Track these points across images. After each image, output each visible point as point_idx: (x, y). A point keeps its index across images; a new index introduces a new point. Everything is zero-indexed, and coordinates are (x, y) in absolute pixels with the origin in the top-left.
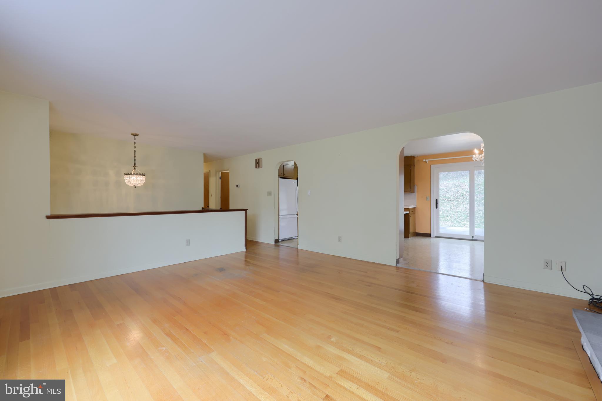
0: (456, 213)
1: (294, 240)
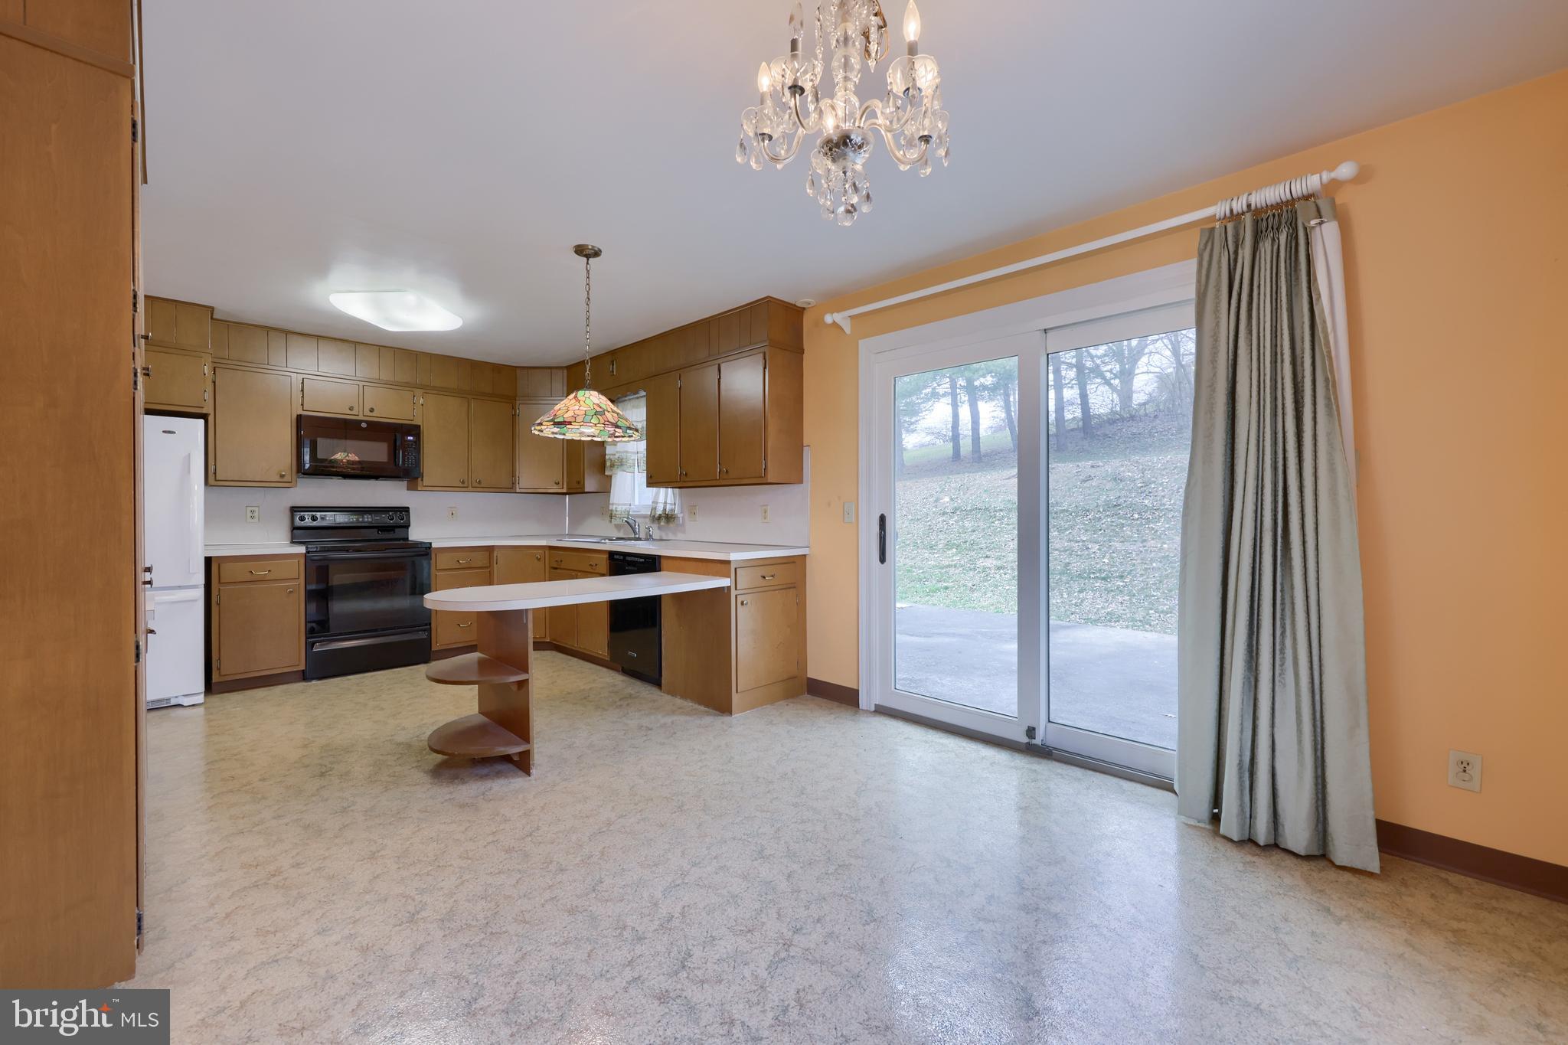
0: (1154, 564)
1: (179, 712)
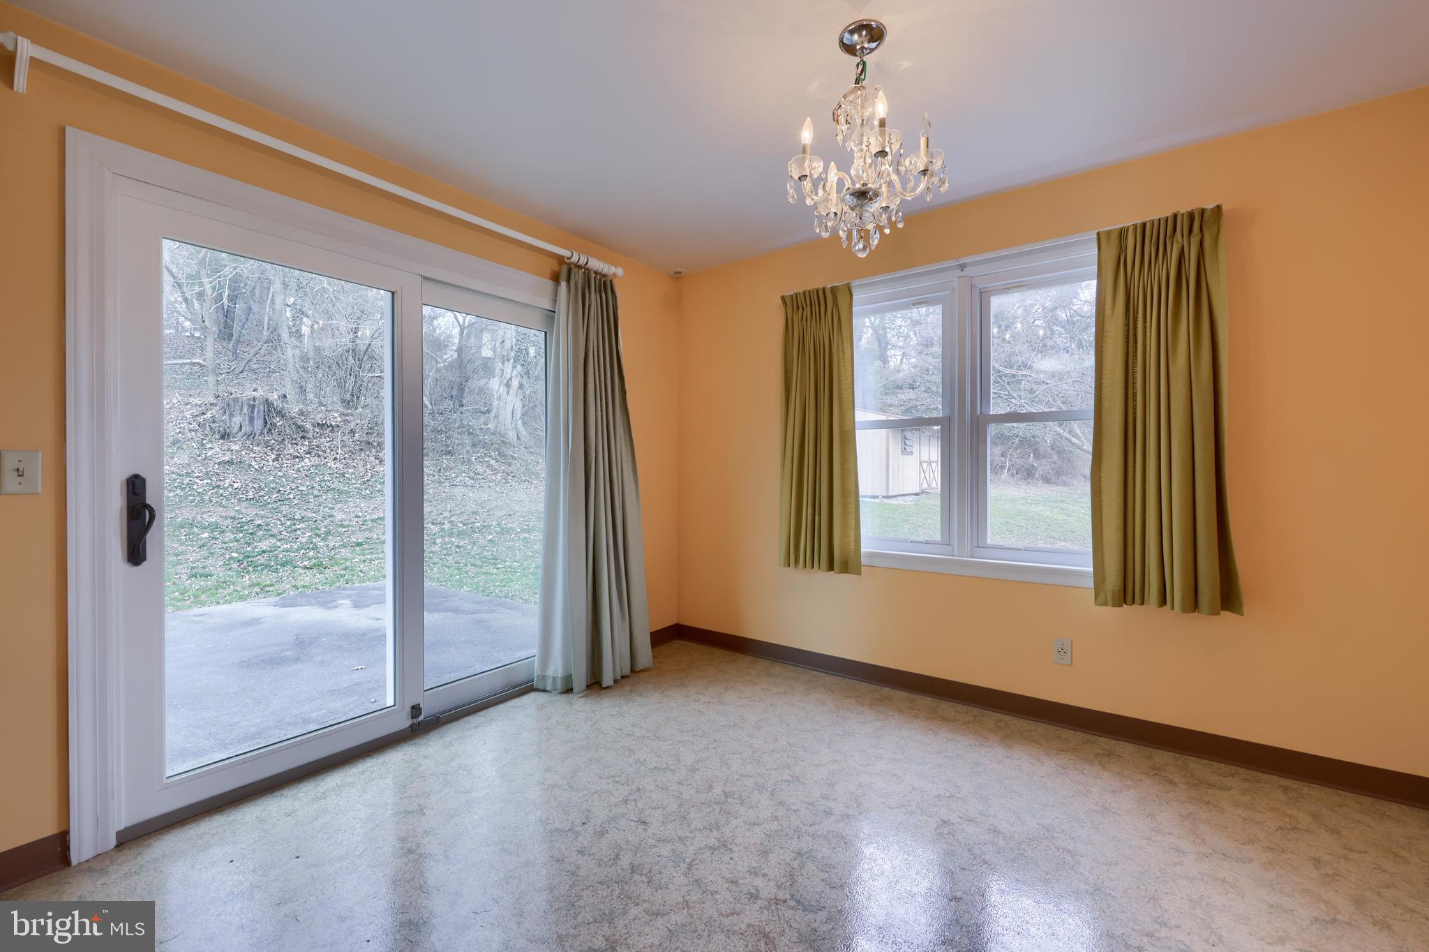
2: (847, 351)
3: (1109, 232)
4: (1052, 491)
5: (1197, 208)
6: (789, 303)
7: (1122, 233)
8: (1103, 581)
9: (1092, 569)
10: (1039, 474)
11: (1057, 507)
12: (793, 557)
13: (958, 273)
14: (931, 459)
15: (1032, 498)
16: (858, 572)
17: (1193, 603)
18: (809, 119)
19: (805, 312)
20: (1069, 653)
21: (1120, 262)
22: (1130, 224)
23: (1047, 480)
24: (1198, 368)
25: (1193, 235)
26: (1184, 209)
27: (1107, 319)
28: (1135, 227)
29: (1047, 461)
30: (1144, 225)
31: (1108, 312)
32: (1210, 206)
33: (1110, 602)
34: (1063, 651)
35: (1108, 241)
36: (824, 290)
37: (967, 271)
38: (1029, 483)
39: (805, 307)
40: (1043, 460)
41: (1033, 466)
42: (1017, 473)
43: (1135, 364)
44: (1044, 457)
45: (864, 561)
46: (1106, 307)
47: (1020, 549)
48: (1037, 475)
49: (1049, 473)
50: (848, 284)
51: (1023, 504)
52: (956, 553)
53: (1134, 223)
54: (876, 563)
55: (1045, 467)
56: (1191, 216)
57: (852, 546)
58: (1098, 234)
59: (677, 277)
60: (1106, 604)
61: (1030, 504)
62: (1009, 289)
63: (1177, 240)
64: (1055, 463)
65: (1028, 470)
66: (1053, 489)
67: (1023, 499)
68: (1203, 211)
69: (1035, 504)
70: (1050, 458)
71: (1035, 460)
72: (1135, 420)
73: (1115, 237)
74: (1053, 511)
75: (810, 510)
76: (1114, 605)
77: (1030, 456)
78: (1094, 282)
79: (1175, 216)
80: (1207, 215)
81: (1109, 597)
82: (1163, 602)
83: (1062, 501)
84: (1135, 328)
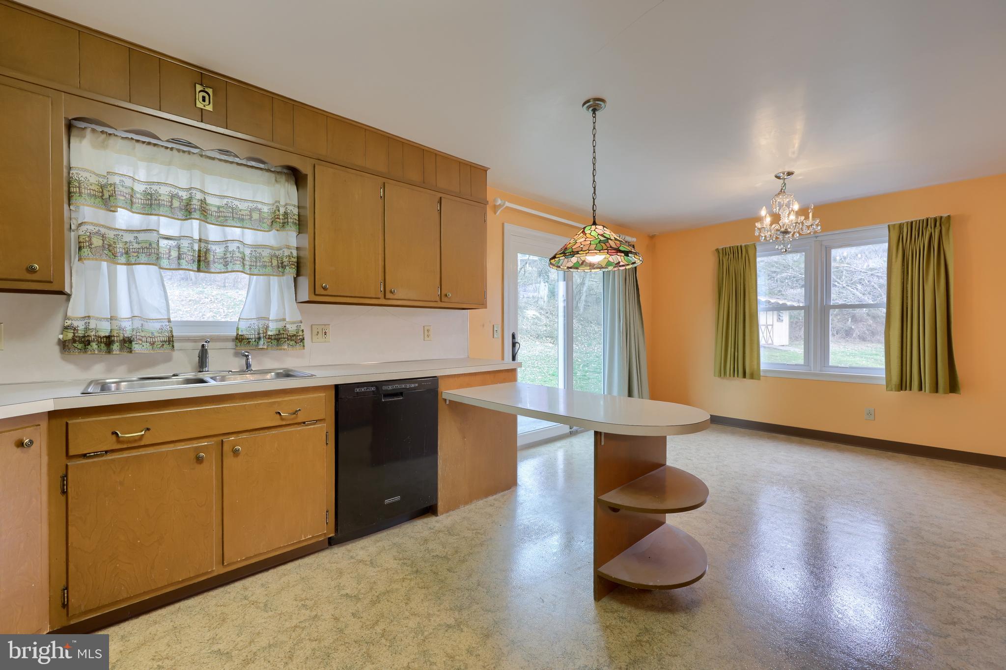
2: (753, 277)
3: (894, 225)
4: (867, 346)
5: (938, 216)
6: (721, 252)
7: (901, 226)
8: (891, 380)
9: (885, 376)
10: (856, 334)
11: (872, 358)
12: (722, 373)
13: (815, 239)
14: (768, 324)
15: (851, 352)
16: (759, 379)
17: (936, 389)
18: (764, 207)
19: (730, 257)
20: (873, 414)
21: (900, 238)
22: (904, 222)
23: (863, 339)
24: (939, 285)
25: (936, 228)
26: (933, 215)
27: (893, 263)
28: (907, 223)
29: (863, 325)
30: (912, 223)
31: (894, 260)
32: (945, 215)
33: (894, 389)
34: (869, 414)
35: (894, 229)
36: (741, 247)
37: (819, 239)
38: (848, 341)
39: (730, 254)
40: (860, 323)
41: (851, 328)
42: (837, 334)
43: (907, 283)
44: (861, 321)
45: (762, 374)
46: (893, 258)
47: (847, 368)
48: (854, 335)
49: (865, 333)
50: (754, 244)
51: (842, 356)
52: (812, 369)
53: (907, 221)
54: (768, 375)
55: (862, 329)
56: (935, 220)
57: (755, 367)
58: (889, 226)
59: (652, 237)
60: (892, 390)
61: (849, 356)
62: (842, 246)
63: (929, 230)
64: (870, 326)
65: (846, 331)
66: (869, 345)
67: (843, 352)
68: (941, 217)
69: (853, 356)
70: (866, 322)
71: (852, 323)
72: (907, 308)
73: (897, 228)
74: (868, 361)
75: (733, 350)
76: (896, 391)
77: (848, 320)
78: (887, 244)
79: (927, 220)
80: (943, 220)
81: (893, 387)
82: (920, 389)
83: (876, 355)
84: (908, 267)
